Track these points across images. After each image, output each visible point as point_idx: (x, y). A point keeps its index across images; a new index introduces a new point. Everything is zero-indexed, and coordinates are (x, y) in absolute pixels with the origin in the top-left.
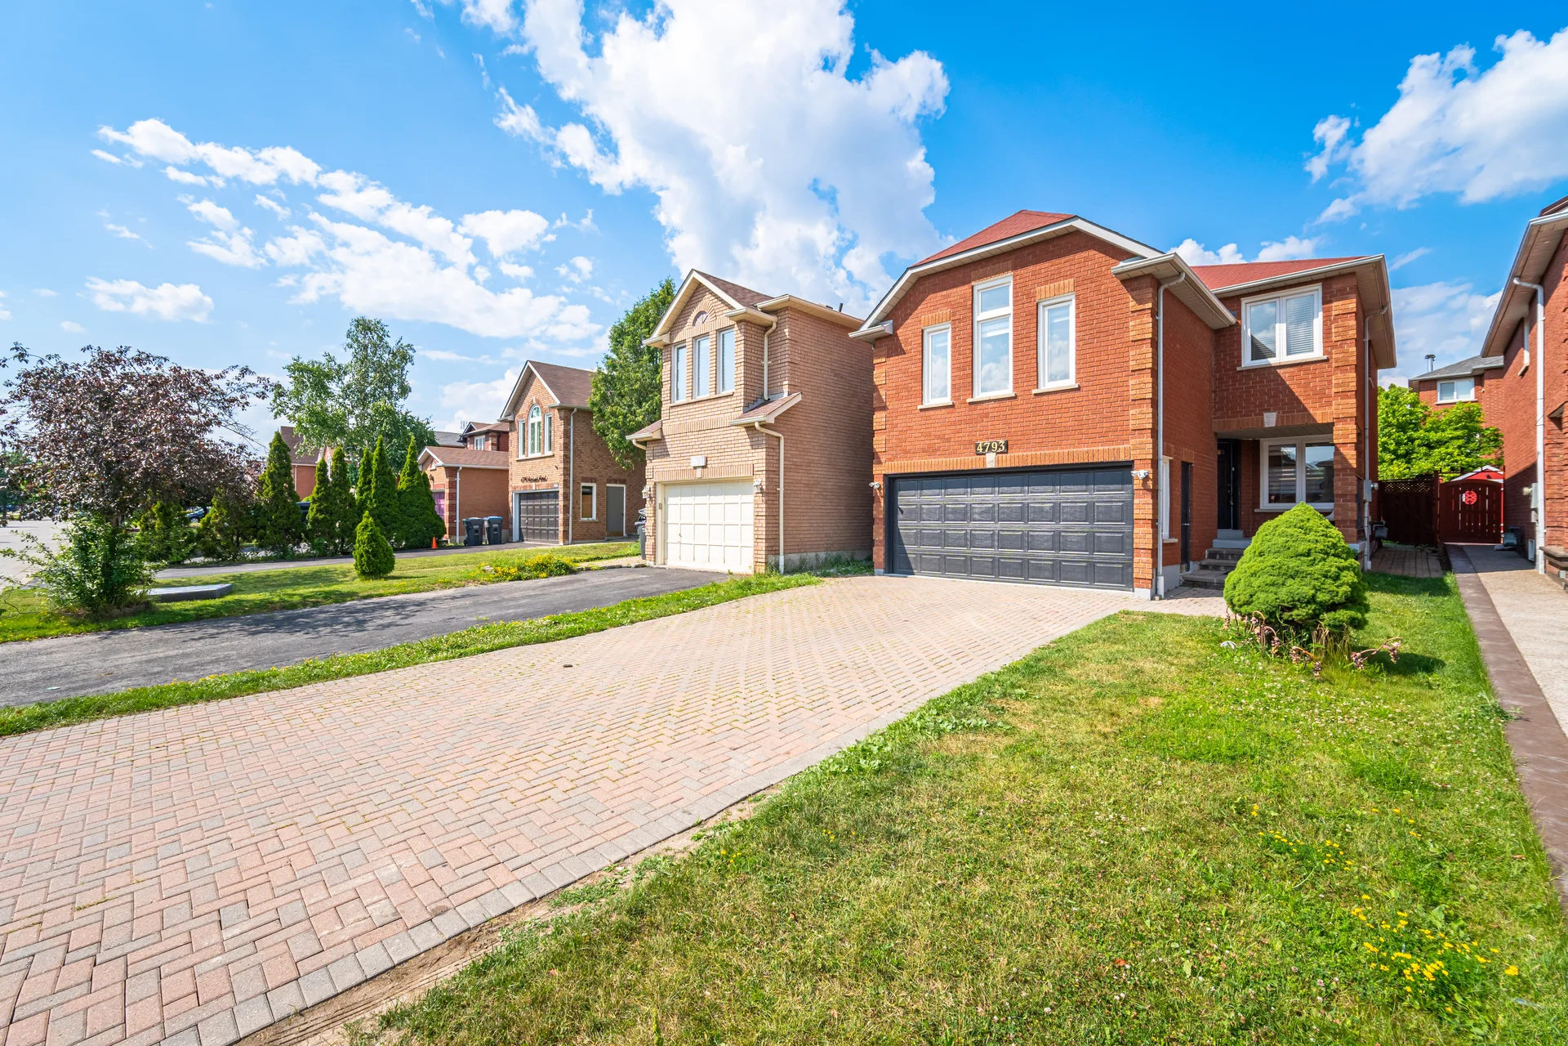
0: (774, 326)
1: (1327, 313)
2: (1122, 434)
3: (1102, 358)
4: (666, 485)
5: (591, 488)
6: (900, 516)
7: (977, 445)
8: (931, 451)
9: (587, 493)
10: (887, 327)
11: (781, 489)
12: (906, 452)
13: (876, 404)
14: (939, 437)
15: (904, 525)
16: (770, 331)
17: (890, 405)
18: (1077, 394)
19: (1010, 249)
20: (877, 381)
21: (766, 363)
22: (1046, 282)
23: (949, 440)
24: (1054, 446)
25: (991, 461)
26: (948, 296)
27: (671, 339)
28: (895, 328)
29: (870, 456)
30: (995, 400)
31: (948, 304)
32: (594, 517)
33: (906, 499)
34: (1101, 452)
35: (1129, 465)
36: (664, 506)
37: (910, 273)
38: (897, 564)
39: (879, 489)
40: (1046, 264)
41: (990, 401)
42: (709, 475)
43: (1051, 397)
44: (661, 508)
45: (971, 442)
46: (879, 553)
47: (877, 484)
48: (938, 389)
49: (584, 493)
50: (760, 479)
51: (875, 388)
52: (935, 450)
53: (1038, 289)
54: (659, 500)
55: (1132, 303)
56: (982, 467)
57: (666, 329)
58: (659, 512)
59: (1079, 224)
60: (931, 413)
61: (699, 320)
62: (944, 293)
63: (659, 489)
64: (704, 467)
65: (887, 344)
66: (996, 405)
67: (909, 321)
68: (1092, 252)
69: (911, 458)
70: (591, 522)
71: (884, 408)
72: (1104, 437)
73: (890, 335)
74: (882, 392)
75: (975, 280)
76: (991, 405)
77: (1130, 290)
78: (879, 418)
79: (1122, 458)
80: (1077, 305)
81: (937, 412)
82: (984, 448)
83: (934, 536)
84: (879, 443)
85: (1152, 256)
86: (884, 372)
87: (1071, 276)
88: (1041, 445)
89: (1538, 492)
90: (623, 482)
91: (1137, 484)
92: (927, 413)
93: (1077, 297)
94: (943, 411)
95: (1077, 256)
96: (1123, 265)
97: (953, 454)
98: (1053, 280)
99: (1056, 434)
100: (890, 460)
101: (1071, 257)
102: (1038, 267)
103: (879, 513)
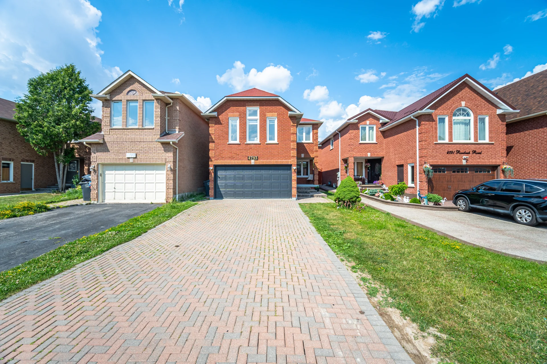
0: (172, 104)
1: (313, 132)
2: (290, 157)
3: (284, 136)
4: (103, 165)
5: (9, 164)
6: (218, 179)
7: (248, 157)
8: (232, 158)
9: (8, 166)
10: (215, 114)
11: (177, 169)
12: (222, 158)
13: (210, 140)
14: (235, 154)
15: (219, 182)
16: (169, 106)
17: (216, 141)
18: (277, 145)
19: (259, 100)
20: (210, 132)
21: (167, 118)
22: (269, 112)
23: (238, 155)
24: (271, 159)
25: (253, 162)
26: (238, 109)
27: (111, 97)
28: (218, 115)
29: (207, 159)
30: (254, 144)
31: (238, 112)
32: (12, 180)
33: (220, 173)
34: (284, 162)
35: (290, 166)
36: (103, 175)
37: (226, 98)
38: (218, 196)
39: (212, 170)
40: (270, 107)
41: (252, 144)
42: (137, 161)
43: (270, 145)
44: (101, 175)
45: (246, 156)
46: (211, 192)
47: (211, 168)
48: (234, 139)
49: (3, 167)
50: (170, 165)
51: (209, 134)
52: (233, 158)
53: (267, 113)
54: (100, 172)
55: (292, 123)
56: (250, 164)
57: (108, 92)
58: (100, 178)
59: (280, 98)
60: (232, 145)
61: (131, 93)
62: (237, 107)
63: (100, 167)
64: (136, 158)
65: (216, 120)
66: (254, 145)
67: (223, 114)
68: (281, 107)
69: (224, 160)
70: (9, 183)
71: (214, 142)
72: (285, 158)
73: (216, 117)
74: (213, 136)
75: (247, 106)
76: (252, 145)
77: (291, 120)
78: (211, 146)
79: (289, 163)
80: (278, 121)
81: (234, 145)
82: (251, 158)
83: (231, 186)
84: (211, 154)
85: (298, 112)
86: (213, 129)
87: (276, 112)
88: (268, 159)
89: (339, 174)
90: (33, 161)
91: (293, 171)
92: (230, 145)
93: (278, 118)
94: (237, 145)
95: (278, 107)
96: (289, 113)
97: (240, 159)
98: (271, 112)
99: (272, 156)
100: (216, 160)
101: (276, 107)
102: (267, 107)
103: (212, 178)
